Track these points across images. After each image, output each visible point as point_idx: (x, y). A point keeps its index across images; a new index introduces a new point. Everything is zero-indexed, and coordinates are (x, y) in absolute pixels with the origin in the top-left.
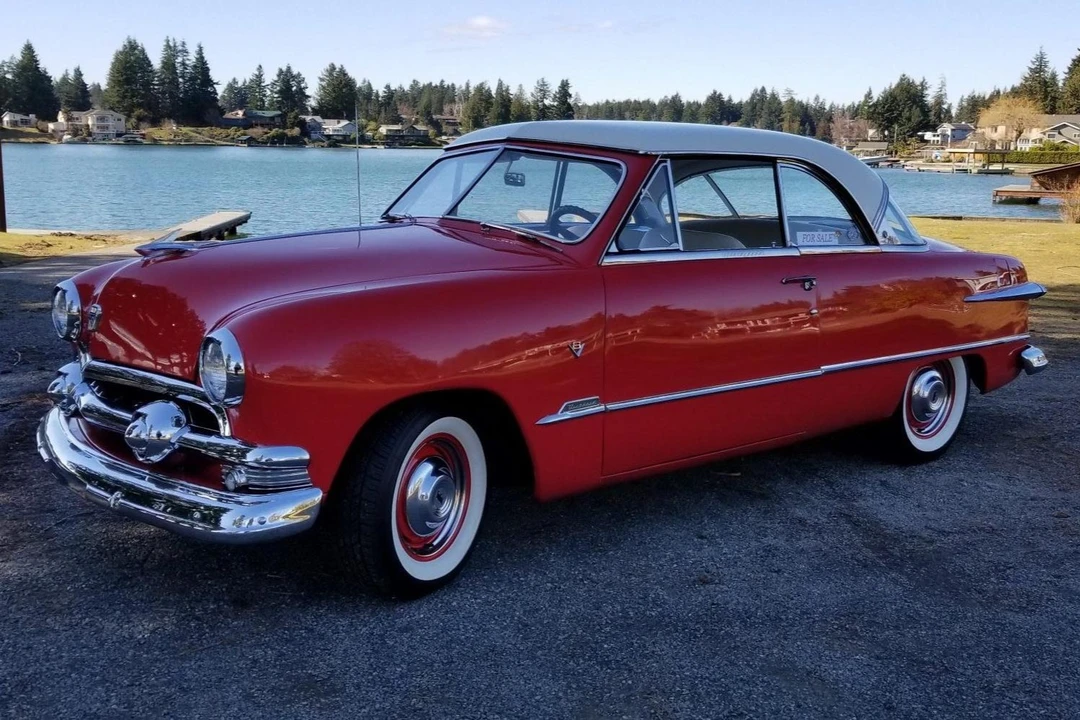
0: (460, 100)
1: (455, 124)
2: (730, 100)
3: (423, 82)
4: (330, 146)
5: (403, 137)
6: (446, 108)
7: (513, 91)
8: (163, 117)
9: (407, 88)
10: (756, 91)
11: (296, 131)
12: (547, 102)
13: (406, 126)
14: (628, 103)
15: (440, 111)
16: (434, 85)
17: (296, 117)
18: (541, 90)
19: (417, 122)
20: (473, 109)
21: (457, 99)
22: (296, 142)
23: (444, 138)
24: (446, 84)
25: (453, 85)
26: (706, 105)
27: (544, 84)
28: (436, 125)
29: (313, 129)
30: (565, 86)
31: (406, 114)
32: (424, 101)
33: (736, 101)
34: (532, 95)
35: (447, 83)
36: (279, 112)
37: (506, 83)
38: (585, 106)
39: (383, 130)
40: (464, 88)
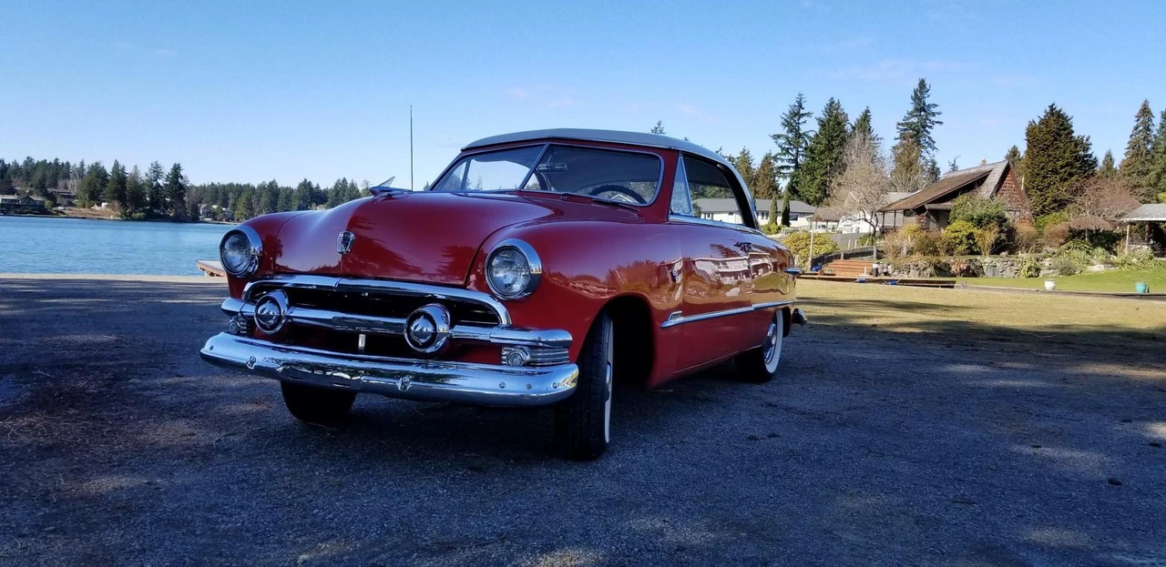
0: (75, 176)
1: (69, 197)
2: (318, 187)
3: (37, 158)
5: (18, 206)
6: (61, 183)
7: (129, 170)
9: (21, 163)
10: (339, 180)
12: (161, 182)
13: (23, 196)
14: (231, 185)
15: (55, 185)
16: (48, 162)
18: (155, 171)
19: (31, 193)
20: (90, 184)
21: (71, 175)
23: (60, 208)
24: (60, 162)
25: (68, 163)
26: (299, 190)
27: (157, 166)
28: (51, 197)
30: (177, 169)
31: (19, 186)
32: (38, 176)
33: (322, 188)
34: (147, 175)
35: (62, 160)
37: (121, 163)
38: (192, 187)
40: (78, 166)
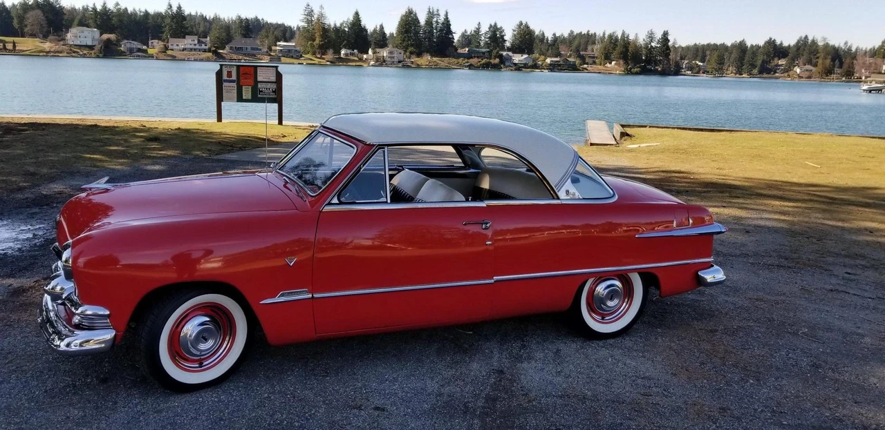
0: (598, 42)
1: (594, 57)
2: (781, 44)
3: (576, 32)
4: (516, 70)
5: (560, 65)
6: (589, 48)
7: (632, 37)
8: (424, 52)
9: (566, 35)
10: (801, 38)
11: (497, 60)
12: (653, 44)
13: (562, 58)
14: (708, 45)
15: (586, 49)
16: (583, 33)
17: (497, 53)
18: (650, 37)
19: (570, 56)
20: (605, 48)
21: (596, 42)
22: (496, 67)
23: (585, 66)
24: (590, 33)
25: (595, 33)
26: (764, 47)
27: (652, 33)
28: (583, 58)
29: (507, 60)
30: (665, 34)
31: (564, 51)
32: (576, 43)
33: (786, 44)
34: (644, 40)
35: (592, 32)
36: (488, 50)
37: (627, 32)
38: (680, 47)
39: (548, 61)
40: (602, 35)
